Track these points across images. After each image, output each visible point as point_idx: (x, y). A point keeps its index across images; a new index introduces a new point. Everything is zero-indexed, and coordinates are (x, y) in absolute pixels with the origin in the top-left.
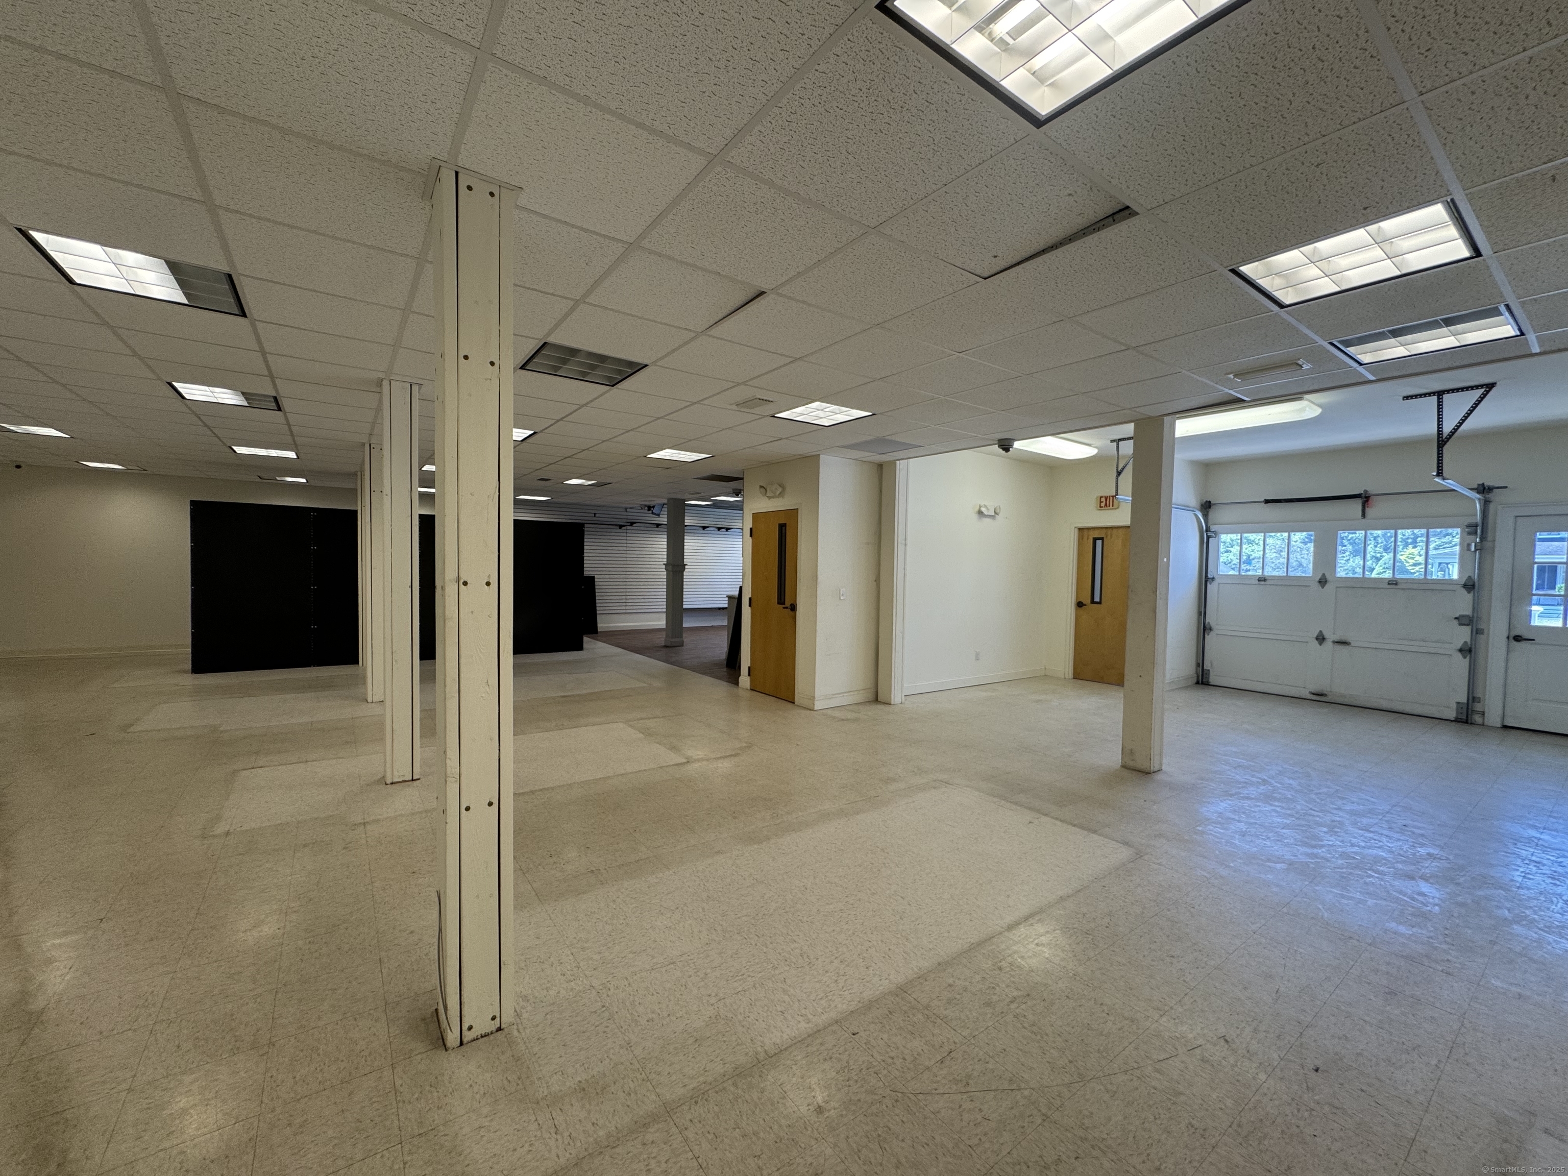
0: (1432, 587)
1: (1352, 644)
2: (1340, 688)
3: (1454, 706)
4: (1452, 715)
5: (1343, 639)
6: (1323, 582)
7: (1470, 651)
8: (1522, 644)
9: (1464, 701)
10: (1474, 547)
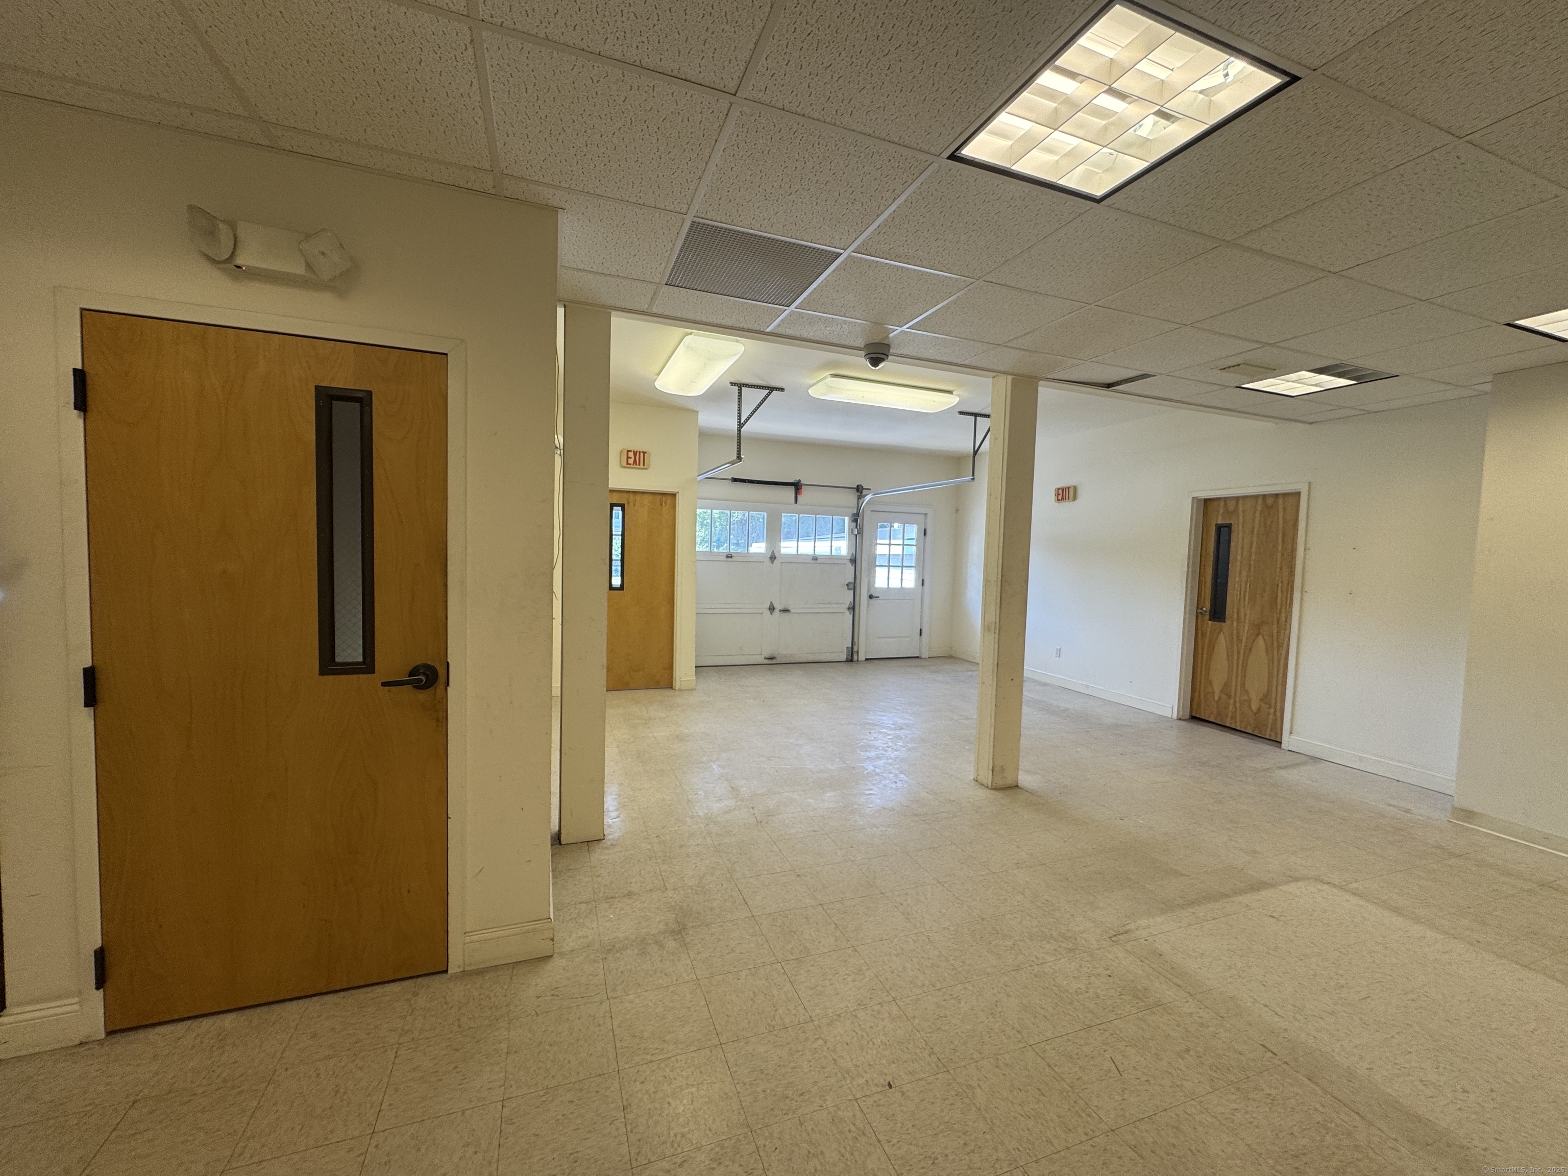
1: (792, 611)
2: (785, 651)
3: (845, 650)
4: (843, 657)
5: (786, 608)
6: (773, 558)
7: (852, 608)
8: (873, 601)
9: (850, 645)
10: (856, 532)
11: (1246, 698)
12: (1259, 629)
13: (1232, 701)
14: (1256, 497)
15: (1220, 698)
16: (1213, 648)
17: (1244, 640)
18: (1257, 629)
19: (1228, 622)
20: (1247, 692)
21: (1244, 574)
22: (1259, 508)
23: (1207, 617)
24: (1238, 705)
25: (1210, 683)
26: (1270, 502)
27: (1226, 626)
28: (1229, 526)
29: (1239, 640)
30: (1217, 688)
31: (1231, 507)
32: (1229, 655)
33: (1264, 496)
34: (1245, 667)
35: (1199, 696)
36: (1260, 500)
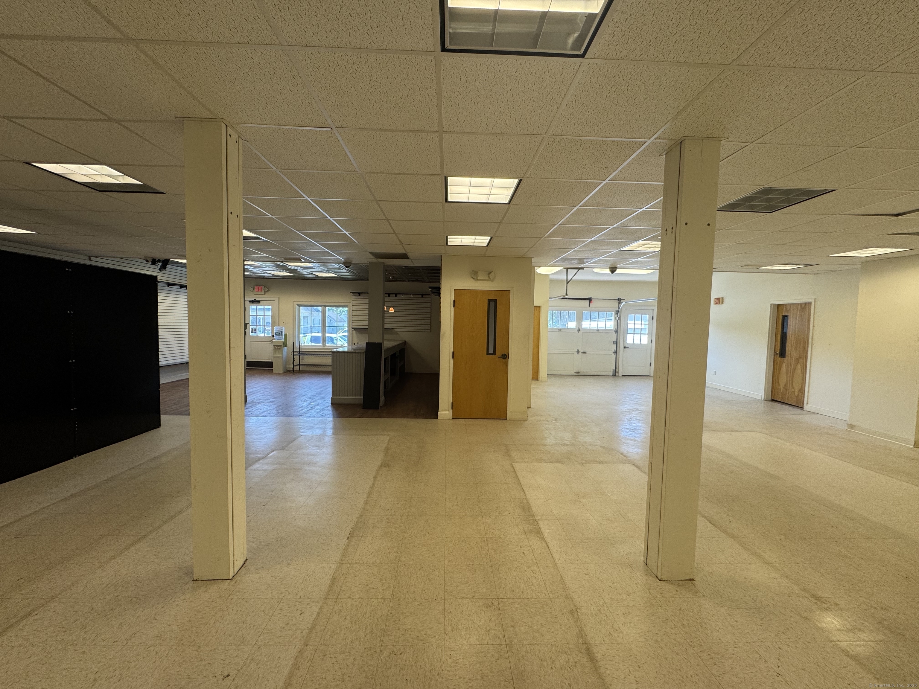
0: (608, 332)
1: (587, 353)
2: (584, 370)
3: (612, 371)
4: (611, 374)
5: (585, 351)
6: (579, 330)
7: (616, 352)
8: (626, 349)
9: (614, 369)
10: (617, 319)
11: (793, 390)
12: (798, 361)
13: (787, 392)
14: (798, 304)
15: (783, 391)
16: (781, 369)
17: (793, 365)
18: (798, 360)
19: (786, 358)
20: (793, 388)
21: (793, 337)
22: (799, 309)
23: (778, 356)
24: (790, 394)
25: (779, 385)
26: (803, 306)
27: (786, 360)
28: (787, 316)
29: (791, 365)
30: (782, 387)
31: (788, 308)
32: (787, 371)
33: (801, 304)
34: (793, 377)
35: (775, 390)
36: (800, 305)
